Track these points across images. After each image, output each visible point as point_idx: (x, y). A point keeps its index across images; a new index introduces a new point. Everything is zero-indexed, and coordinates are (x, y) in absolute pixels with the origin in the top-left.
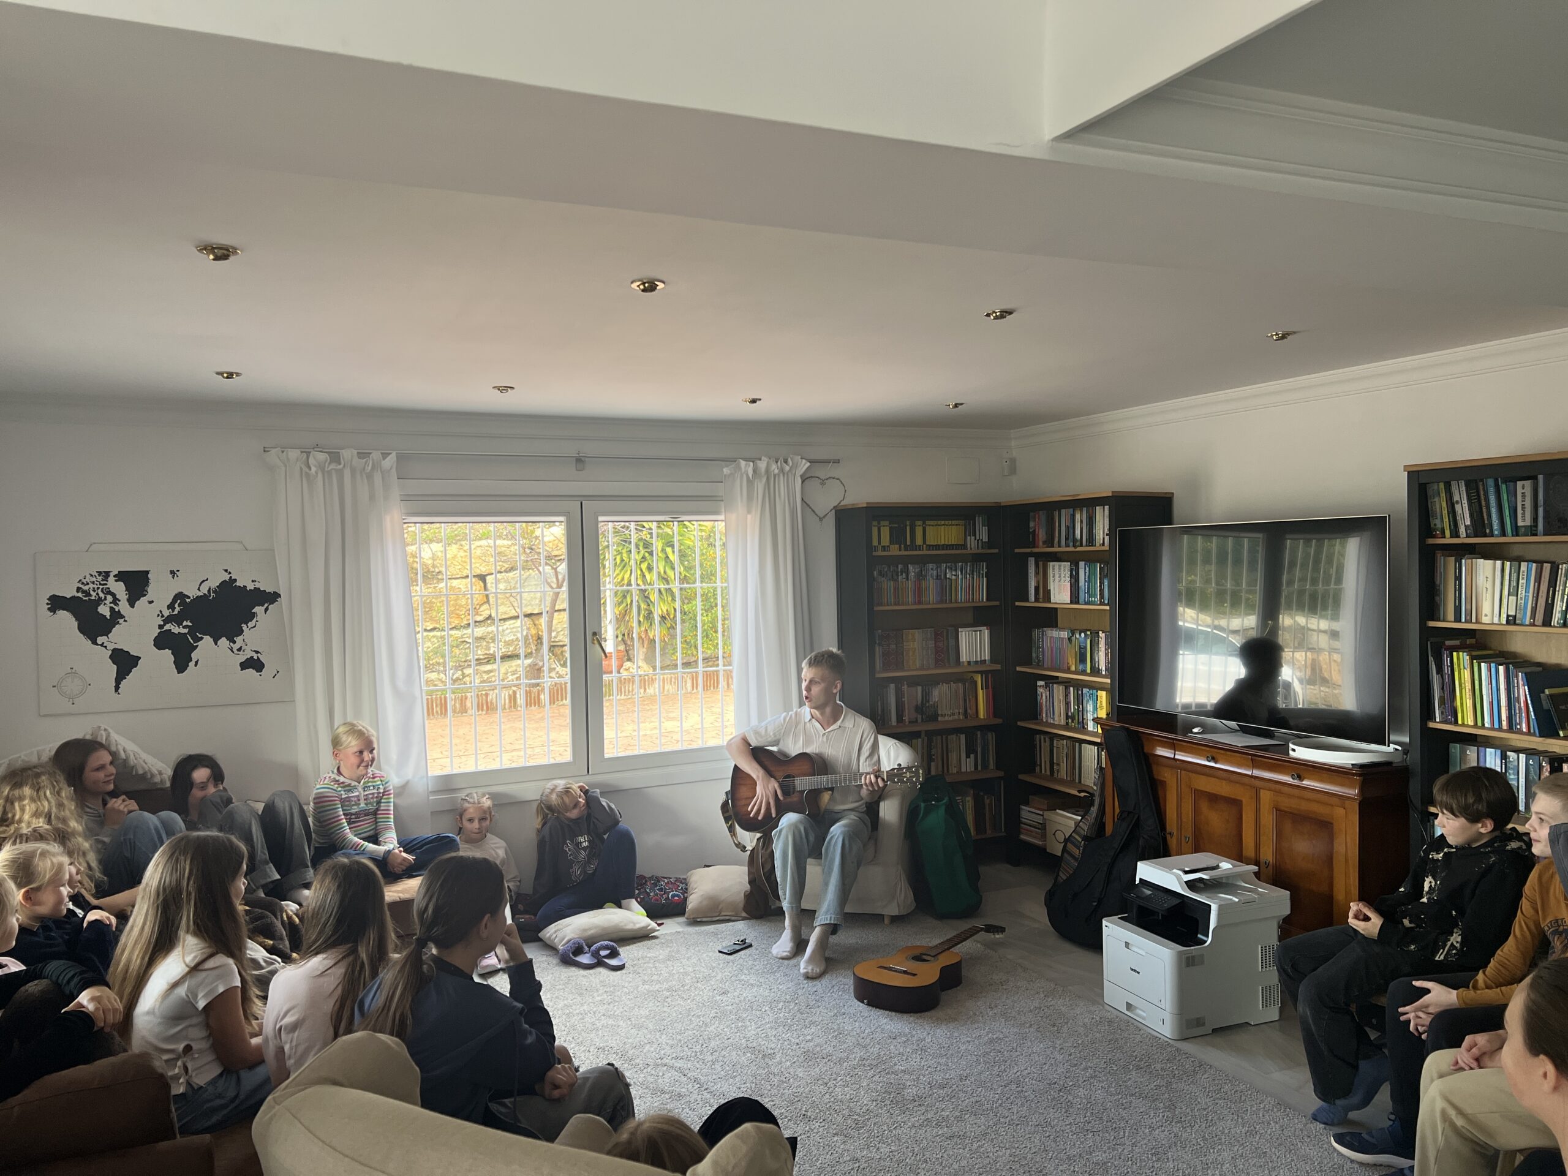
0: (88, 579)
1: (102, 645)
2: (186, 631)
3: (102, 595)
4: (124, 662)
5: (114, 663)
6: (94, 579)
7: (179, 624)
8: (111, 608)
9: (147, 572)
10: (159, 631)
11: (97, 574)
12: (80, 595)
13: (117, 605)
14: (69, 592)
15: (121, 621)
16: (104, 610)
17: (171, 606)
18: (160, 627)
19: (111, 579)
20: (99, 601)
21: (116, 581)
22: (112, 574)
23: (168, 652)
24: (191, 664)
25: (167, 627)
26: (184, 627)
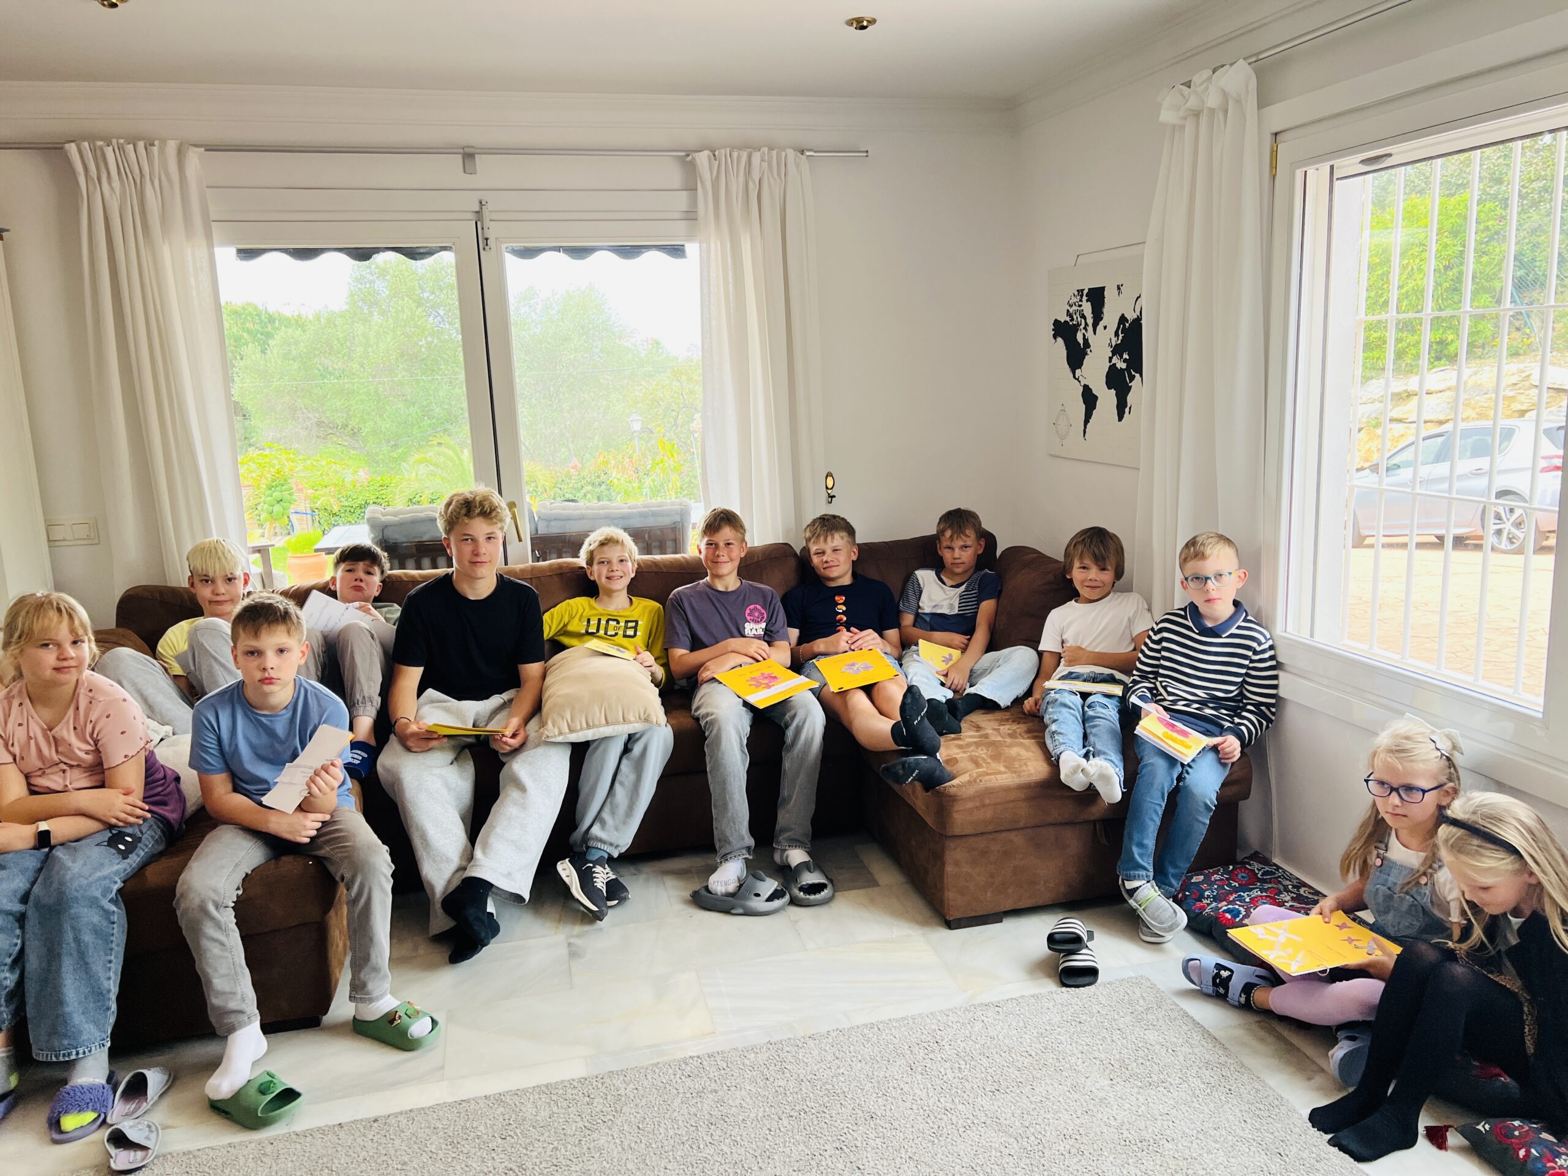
0: (1074, 300)
1: (1078, 379)
2: (1124, 366)
3: (1079, 319)
4: (1090, 399)
5: (1084, 403)
6: (1075, 300)
7: (1121, 357)
8: (1084, 335)
9: (1103, 288)
10: (1109, 364)
11: (1076, 293)
12: (1068, 319)
13: (1086, 330)
14: (1063, 318)
15: (1088, 350)
16: (1080, 338)
17: (1116, 334)
18: (1110, 359)
19: (1085, 298)
20: (1076, 328)
21: (1087, 301)
22: (1085, 292)
23: (1113, 392)
24: (1127, 410)
25: (1113, 361)
26: (1125, 361)
